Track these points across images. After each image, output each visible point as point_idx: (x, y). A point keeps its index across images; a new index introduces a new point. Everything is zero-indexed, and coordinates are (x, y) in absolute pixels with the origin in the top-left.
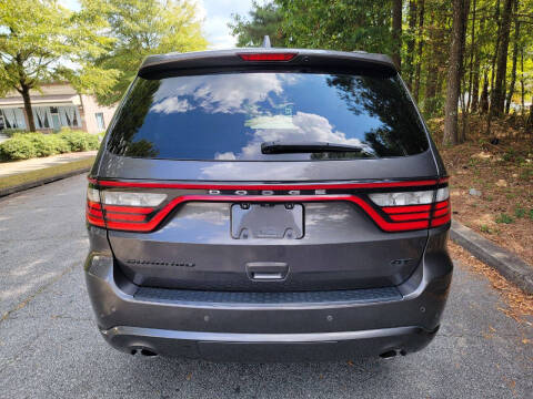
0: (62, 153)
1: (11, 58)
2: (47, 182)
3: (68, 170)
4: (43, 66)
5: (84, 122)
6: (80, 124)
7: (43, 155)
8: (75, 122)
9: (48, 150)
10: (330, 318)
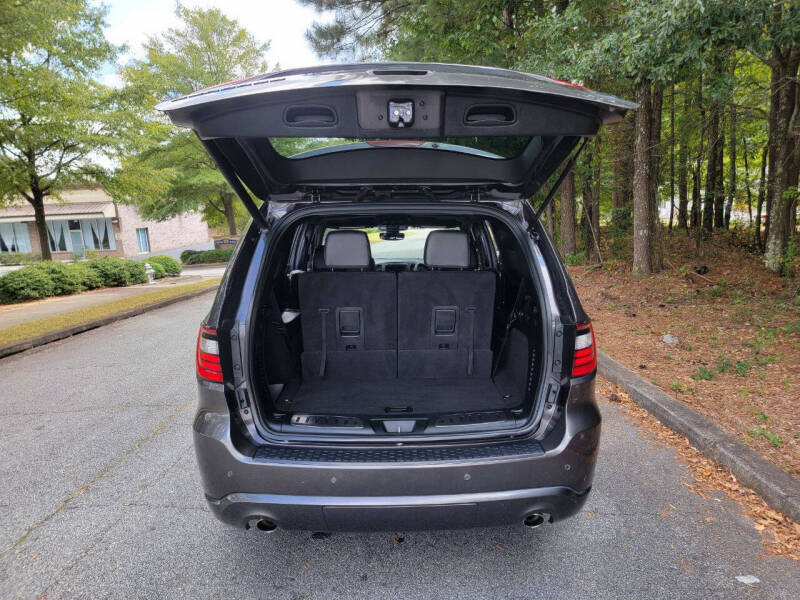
0: (91, 288)
1: (18, 151)
2: (77, 332)
3: (106, 315)
4: (65, 165)
5: (119, 243)
6: (113, 245)
7: (65, 293)
8: (106, 241)
9: (71, 284)
10: (467, 477)
